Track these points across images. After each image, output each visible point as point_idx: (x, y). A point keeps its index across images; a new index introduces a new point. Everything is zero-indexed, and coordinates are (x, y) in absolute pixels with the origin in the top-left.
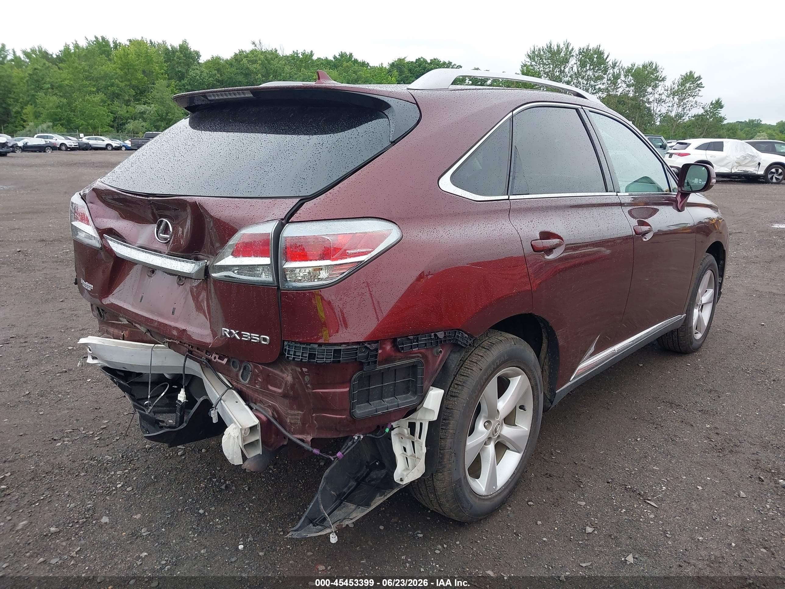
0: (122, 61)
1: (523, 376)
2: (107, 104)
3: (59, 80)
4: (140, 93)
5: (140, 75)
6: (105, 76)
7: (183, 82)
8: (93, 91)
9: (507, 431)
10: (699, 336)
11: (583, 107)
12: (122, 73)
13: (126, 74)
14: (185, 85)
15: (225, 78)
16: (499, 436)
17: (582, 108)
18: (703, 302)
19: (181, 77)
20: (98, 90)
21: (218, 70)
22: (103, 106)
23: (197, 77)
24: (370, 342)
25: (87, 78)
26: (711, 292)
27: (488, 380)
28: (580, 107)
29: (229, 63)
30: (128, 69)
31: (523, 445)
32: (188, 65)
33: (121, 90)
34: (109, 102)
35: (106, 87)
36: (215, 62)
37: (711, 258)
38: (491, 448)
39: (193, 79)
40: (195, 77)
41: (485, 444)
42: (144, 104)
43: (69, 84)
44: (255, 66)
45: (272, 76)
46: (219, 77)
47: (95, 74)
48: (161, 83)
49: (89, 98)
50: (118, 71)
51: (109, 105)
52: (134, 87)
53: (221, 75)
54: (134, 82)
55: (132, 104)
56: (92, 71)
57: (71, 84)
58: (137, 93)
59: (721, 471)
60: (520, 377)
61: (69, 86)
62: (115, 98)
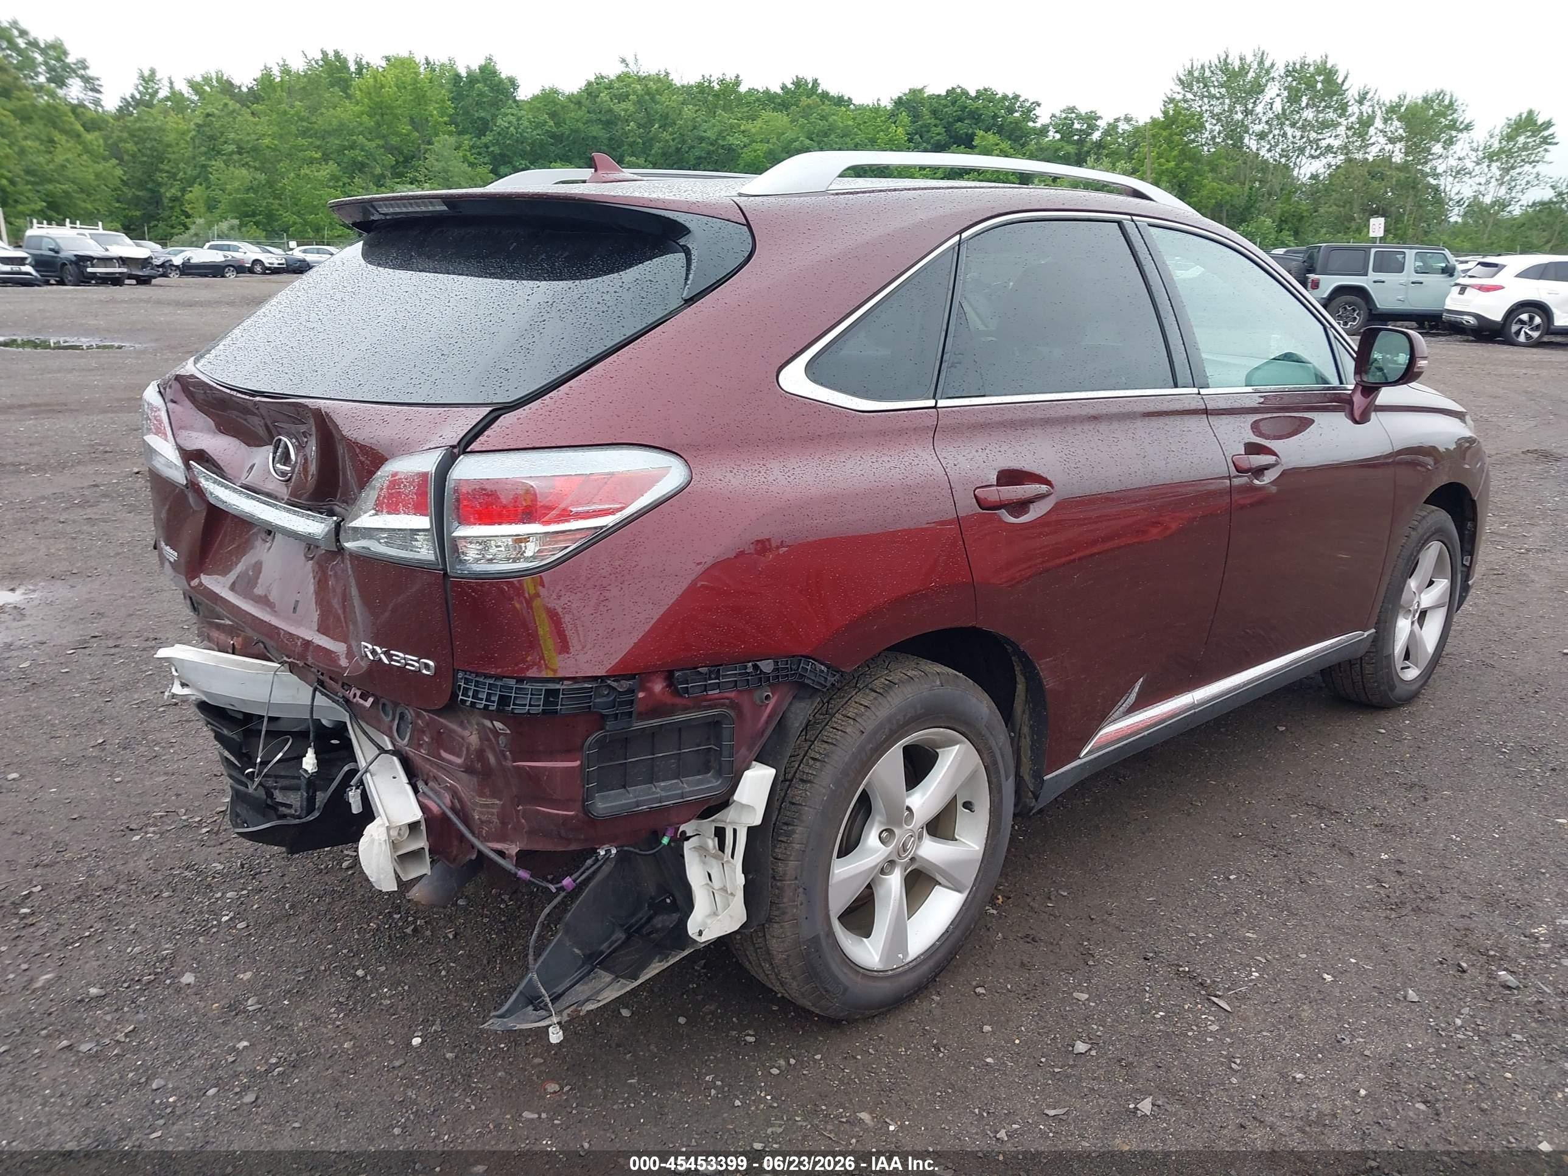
0: (370, 99)
1: (964, 747)
2: (341, 184)
3: (254, 137)
4: (403, 162)
5: (405, 128)
6: (340, 130)
7: (484, 140)
8: (316, 159)
9: (932, 850)
10: (1412, 674)
11: (1134, 218)
12: (372, 123)
13: (378, 125)
14: (490, 145)
15: (565, 129)
16: (913, 859)
17: (1133, 221)
18: (1423, 605)
19: (483, 127)
20: (326, 158)
21: (553, 115)
22: (335, 188)
23: (512, 129)
24: (617, 678)
25: (304, 133)
26: (1442, 585)
27: (879, 750)
28: (1129, 217)
29: (575, 101)
30: (382, 115)
31: (969, 878)
32: (496, 104)
33: (369, 155)
34: (346, 180)
35: (341, 150)
36: (548, 100)
37: (1442, 517)
38: (895, 882)
39: (503, 133)
40: (508, 128)
41: (882, 871)
42: (411, 183)
43: (270, 145)
44: (623, 105)
45: (657, 126)
46: (550, 126)
47: (320, 123)
48: (445, 142)
49: (308, 172)
50: (365, 118)
51: (344, 184)
52: (391, 150)
53: (558, 125)
54: (394, 141)
55: (388, 182)
56: (314, 119)
57: (276, 145)
58: (397, 162)
59: (1384, 948)
60: (957, 747)
61: (271, 148)
62: (357, 171)
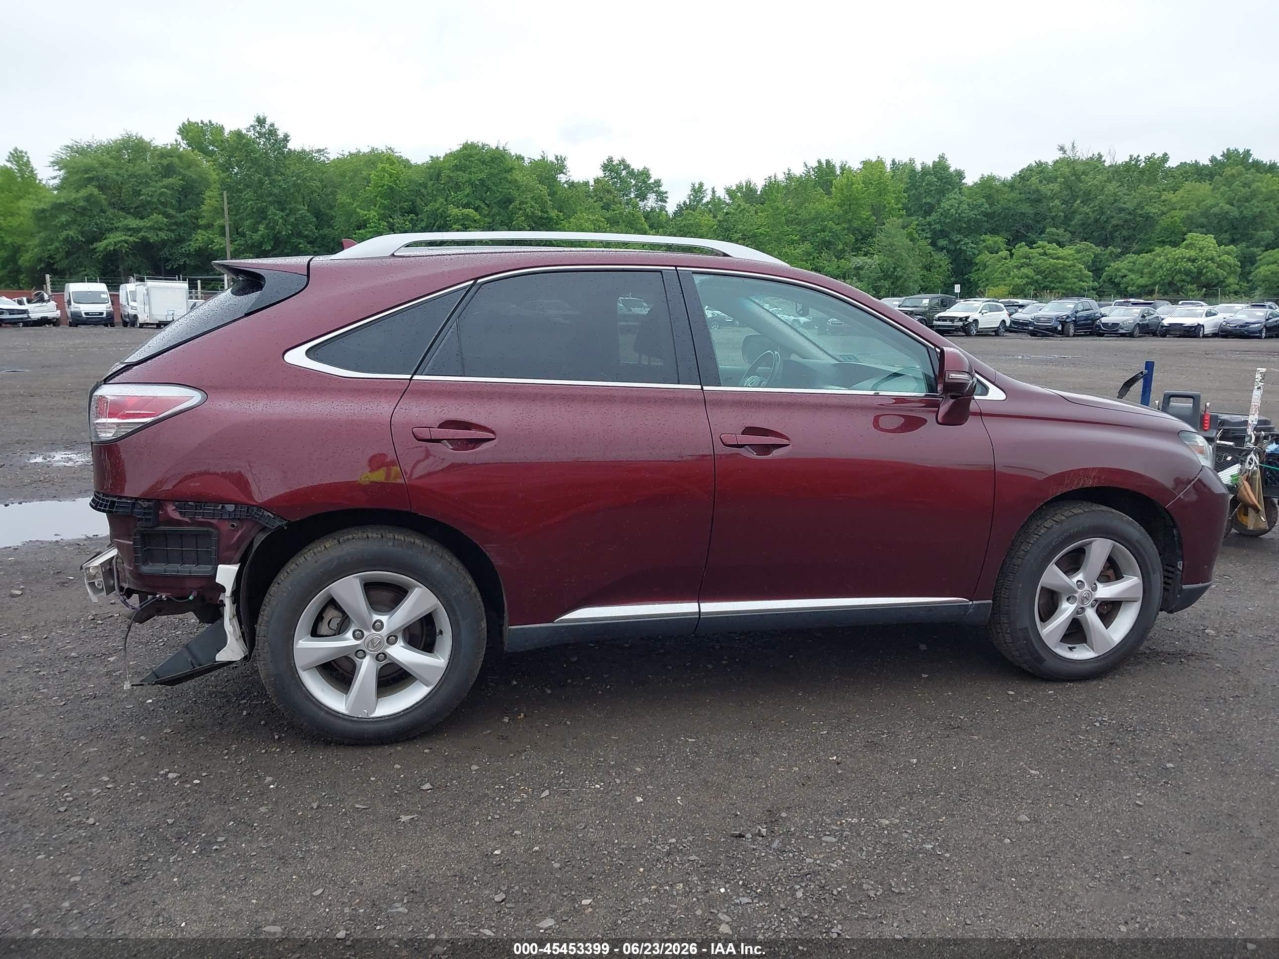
0: (842, 194)
2: (811, 257)
3: (755, 227)
4: (862, 239)
5: (865, 213)
6: (817, 217)
7: (928, 219)
8: (795, 240)
12: (841, 212)
13: (846, 212)
14: (932, 223)
15: (998, 208)
19: (928, 210)
20: (804, 239)
21: (988, 197)
22: (806, 261)
23: (952, 210)
25: (788, 223)
29: (1011, 186)
30: (850, 205)
32: (942, 192)
33: (836, 236)
34: (816, 255)
35: (814, 234)
36: (987, 185)
39: (946, 214)
40: (949, 210)
41: (354, 654)
42: (865, 255)
43: (763, 232)
44: (1051, 186)
45: (1079, 201)
46: (986, 209)
47: (804, 215)
48: (893, 224)
49: (787, 250)
50: (836, 208)
51: (814, 259)
52: (854, 231)
53: (991, 205)
54: (856, 224)
55: (847, 256)
56: (799, 212)
57: (767, 232)
58: (857, 240)
61: (763, 234)
62: (824, 248)
